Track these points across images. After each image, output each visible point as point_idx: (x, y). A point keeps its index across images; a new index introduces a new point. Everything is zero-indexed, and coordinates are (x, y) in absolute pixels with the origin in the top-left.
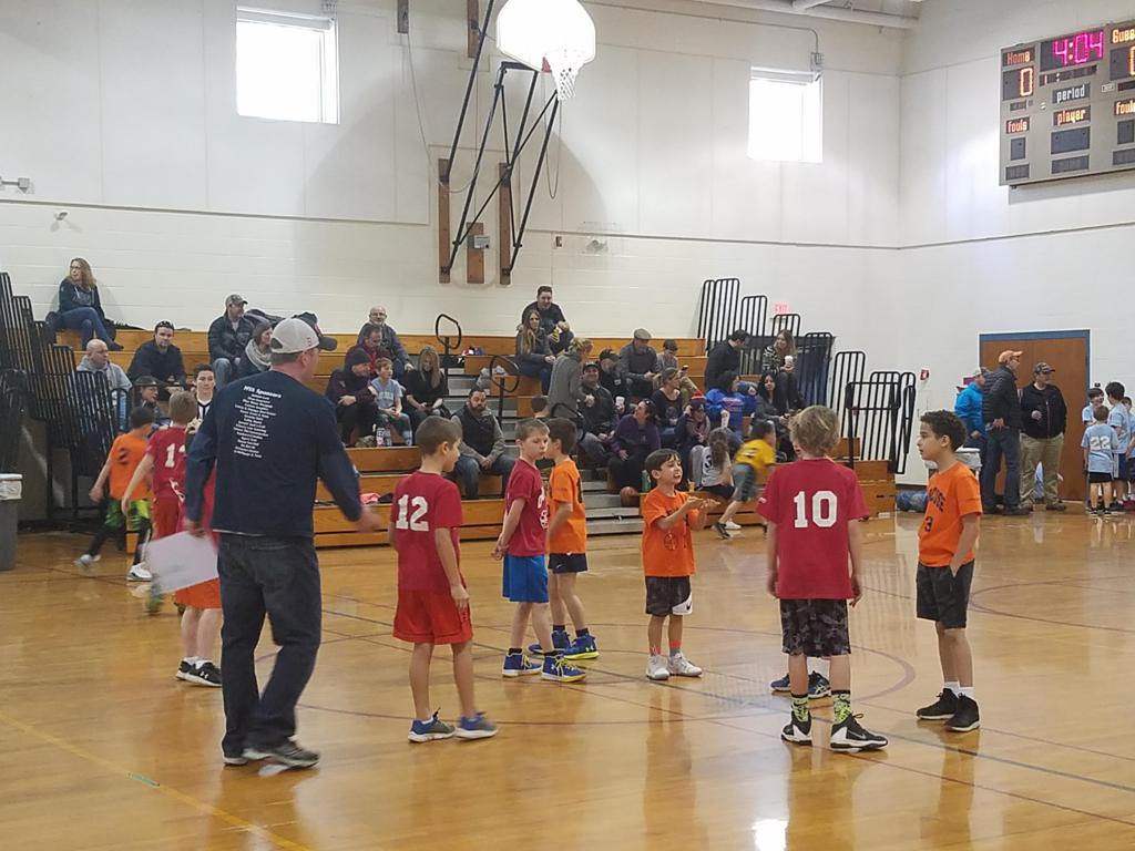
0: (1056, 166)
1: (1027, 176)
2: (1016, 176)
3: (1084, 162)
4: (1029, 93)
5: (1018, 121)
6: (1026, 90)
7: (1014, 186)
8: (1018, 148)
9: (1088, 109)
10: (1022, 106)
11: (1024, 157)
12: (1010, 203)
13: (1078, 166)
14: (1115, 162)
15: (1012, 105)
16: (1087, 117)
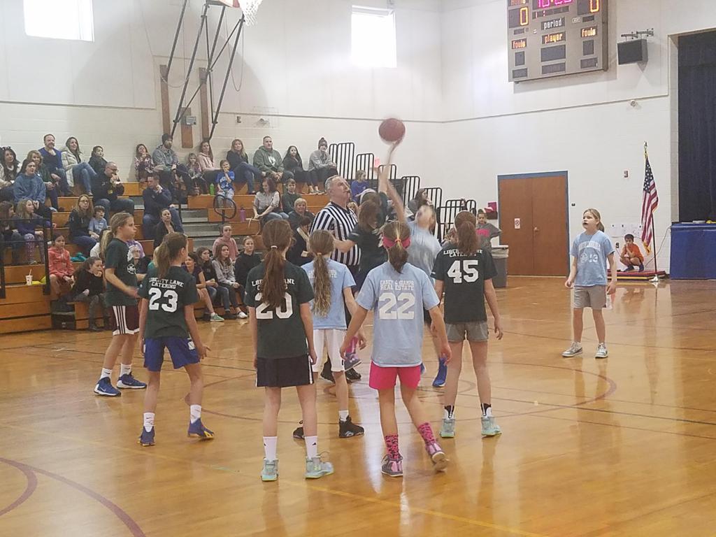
0: (545, 69)
1: (526, 76)
2: (519, 75)
3: (562, 67)
4: (526, 23)
5: (520, 40)
6: (524, 21)
7: (517, 82)
8: (519, 58)
9: (564, 34)
10: (522, 31)
11: (524, 64)
12: (515, 92)
13: (559, 69)
14: (582, 67)
15: (515, 31)
16: (563, 38)
